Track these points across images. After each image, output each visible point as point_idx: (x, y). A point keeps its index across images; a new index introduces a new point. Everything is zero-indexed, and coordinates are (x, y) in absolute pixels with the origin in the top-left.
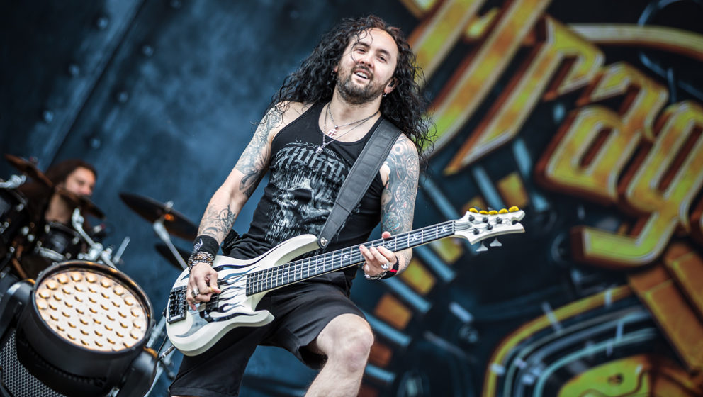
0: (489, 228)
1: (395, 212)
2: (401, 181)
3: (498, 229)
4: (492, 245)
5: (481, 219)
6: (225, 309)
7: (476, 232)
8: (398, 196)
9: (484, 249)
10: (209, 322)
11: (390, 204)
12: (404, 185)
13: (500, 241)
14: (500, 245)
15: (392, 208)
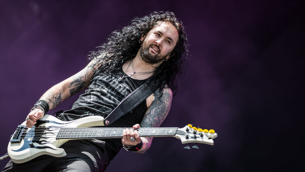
0: (195, 137)
1: (149, 119)
2: (158, 106)
3: (199, 139)
4: (194, 147)
5: (193, 132)
6: (42, 143)
7: (187, 138)
8: (153, 112)
9: (188, 148)
10: (31, 147)
11: (148, 114)
12: (159, 108)
13: (198, 146)
14: (197, 148)
15: (148, 117)
